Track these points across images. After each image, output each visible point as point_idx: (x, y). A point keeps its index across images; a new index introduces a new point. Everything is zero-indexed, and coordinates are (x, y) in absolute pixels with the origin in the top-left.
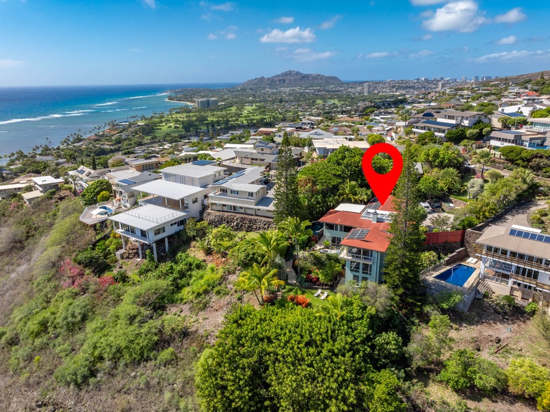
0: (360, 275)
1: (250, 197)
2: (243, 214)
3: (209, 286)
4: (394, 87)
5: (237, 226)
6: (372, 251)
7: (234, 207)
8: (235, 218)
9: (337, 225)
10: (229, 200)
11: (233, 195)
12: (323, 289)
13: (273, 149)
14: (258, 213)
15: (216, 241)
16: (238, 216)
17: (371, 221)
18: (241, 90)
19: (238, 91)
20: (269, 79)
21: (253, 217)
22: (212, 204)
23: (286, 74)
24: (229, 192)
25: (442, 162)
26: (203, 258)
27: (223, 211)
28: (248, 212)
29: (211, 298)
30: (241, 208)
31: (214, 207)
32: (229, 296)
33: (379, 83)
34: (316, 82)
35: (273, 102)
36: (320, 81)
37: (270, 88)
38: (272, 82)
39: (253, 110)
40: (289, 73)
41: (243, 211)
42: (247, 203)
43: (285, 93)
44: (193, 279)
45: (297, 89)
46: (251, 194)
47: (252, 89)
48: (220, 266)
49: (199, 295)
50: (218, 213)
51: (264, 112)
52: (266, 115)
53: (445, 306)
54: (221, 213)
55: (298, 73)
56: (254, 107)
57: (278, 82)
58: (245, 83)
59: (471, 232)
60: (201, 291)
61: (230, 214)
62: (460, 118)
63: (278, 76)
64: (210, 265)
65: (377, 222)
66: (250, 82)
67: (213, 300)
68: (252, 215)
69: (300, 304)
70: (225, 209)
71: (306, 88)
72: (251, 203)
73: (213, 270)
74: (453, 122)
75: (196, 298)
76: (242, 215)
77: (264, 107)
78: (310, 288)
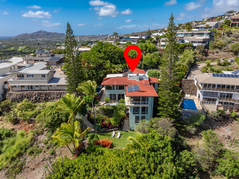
0: (140, 115)
1: (43, 78)
2: (39, 90)
3: (21, 149)
4: (90, 38)
5: (36, 99)
6: (148, 97)
7: (31, 86)
8: (34, 94)
9: (114, 86)
10: (26, 82)
11: (29, 78)
12: (115, 130)
13: (48, 54)
14: (50, 88)
15: (22, 112)
16: (35, 92)
17: (136, 80)
18: (15, 39)
19: (13, 40)
20: (30, 34)
21: (47, 92)
22: (12, 87)
23: (39, 32)
24: (25, 76)
25: (150, 50)
26: (12, 128)
27: (22, 91)
28: (43, 88)
29: (25, 159)
30: (37, 86)
31: (14, 89)
32: (42, 153)
33: (84, 36)
34: (55, 36)
35: (35, 44)
36: (56, 35)
37: (32, 39)
38: (32, 36)
39: (24, 48)
40: (41, 32)
41: (38, 88)
42: (41, 82)
43: (40, 41)
44: (5, 147)
45: (46, 39)
46: (43, 76)
47: (21, 39)
48: (29, 131)
49: (13, 159)
50: (18, 93)
51: (30, 49)
52: (31, 50)
53: (197, 124)
54: (21, 92)
55: (45, 32)
56: (24, 47)
57: (35, 36)
58: (17, 36)
59: (185, 80)
60: (14, 155)
61: (28, 92)
62: (140, 36)
63: (35, 33)
64: (19, 132)
65: (140, 80)
66: (20, 36)
67: (27, 161)
68: (47, 90)
69: (106, 146)
70: (24, 89)
71: (50, 38)
72: (44, 82)
73: (22, 135)
74: (138, 37)
75: (11, 162)
76: (38, 92)
77: (30, 47)
78: (106, 132)
